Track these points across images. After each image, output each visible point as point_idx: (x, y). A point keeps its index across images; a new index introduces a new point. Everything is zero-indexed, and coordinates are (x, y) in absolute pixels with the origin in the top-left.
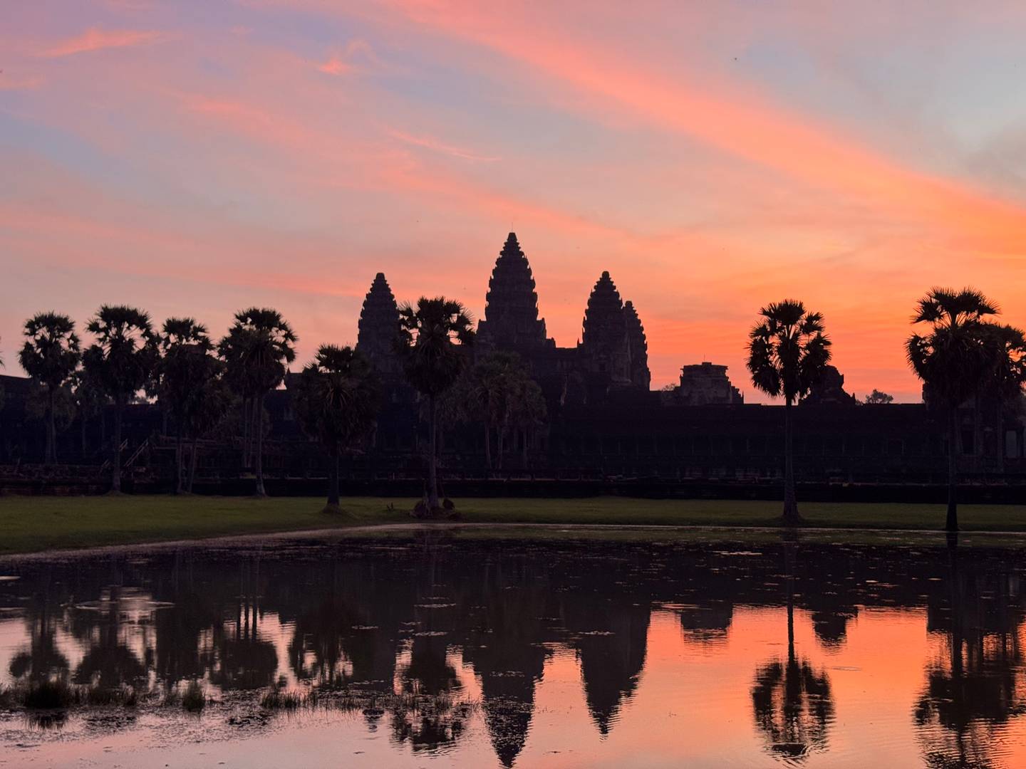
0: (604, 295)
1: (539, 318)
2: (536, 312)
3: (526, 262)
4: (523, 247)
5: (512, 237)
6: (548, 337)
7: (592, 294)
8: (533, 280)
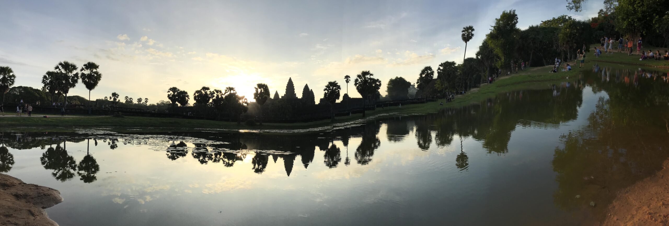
0: (306, 88)
1: (295, 93)
2: (294, 92)
3: (293, 83)
4: (292, 80)
5: (290, 78)
6: (297, 96)
7: (304, 88)
8: (294, 86)
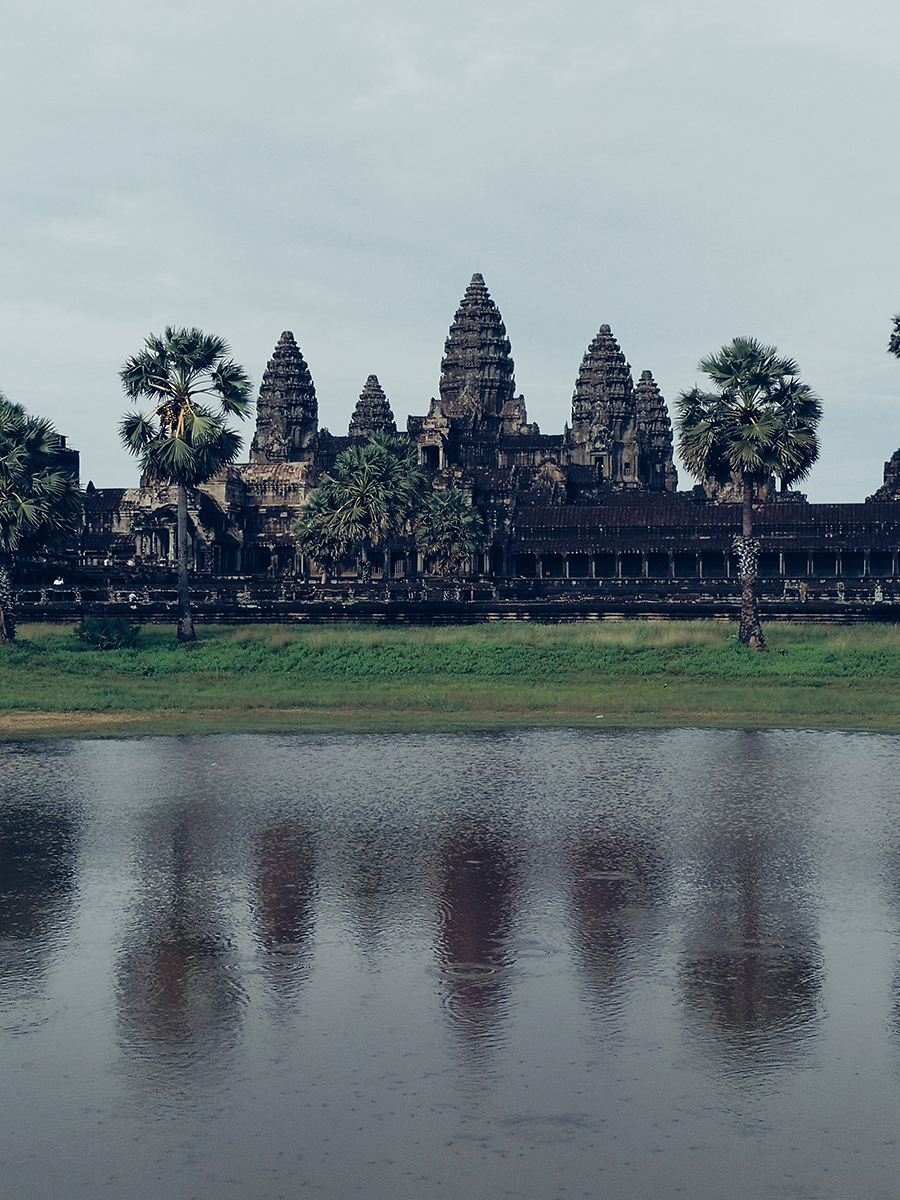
0: (605, 356)
1: (516, 395)
2: (511, 386)
3: (498, 316)
5: (477, 278)
6: (530, 420)
7: (586, 359)
8: (508, 341)
